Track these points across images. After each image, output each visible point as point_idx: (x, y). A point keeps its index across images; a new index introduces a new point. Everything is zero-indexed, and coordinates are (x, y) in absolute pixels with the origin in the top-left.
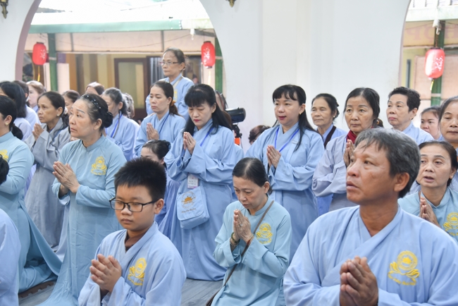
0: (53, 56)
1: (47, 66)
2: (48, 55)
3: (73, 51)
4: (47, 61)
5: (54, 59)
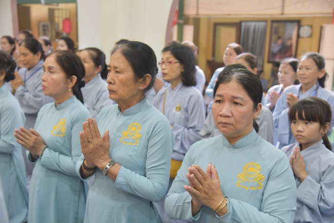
3: (197, 14)
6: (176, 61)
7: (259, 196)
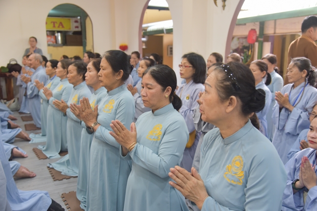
0: (261, 38)
1: (257, 44)
2: (257, 38)
3: (275, 33)
4: (257, 41)
5: (261, 39)
6: (190, 65)
7: (157, 145)
